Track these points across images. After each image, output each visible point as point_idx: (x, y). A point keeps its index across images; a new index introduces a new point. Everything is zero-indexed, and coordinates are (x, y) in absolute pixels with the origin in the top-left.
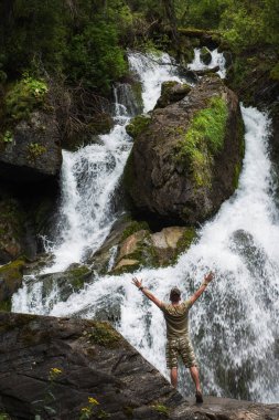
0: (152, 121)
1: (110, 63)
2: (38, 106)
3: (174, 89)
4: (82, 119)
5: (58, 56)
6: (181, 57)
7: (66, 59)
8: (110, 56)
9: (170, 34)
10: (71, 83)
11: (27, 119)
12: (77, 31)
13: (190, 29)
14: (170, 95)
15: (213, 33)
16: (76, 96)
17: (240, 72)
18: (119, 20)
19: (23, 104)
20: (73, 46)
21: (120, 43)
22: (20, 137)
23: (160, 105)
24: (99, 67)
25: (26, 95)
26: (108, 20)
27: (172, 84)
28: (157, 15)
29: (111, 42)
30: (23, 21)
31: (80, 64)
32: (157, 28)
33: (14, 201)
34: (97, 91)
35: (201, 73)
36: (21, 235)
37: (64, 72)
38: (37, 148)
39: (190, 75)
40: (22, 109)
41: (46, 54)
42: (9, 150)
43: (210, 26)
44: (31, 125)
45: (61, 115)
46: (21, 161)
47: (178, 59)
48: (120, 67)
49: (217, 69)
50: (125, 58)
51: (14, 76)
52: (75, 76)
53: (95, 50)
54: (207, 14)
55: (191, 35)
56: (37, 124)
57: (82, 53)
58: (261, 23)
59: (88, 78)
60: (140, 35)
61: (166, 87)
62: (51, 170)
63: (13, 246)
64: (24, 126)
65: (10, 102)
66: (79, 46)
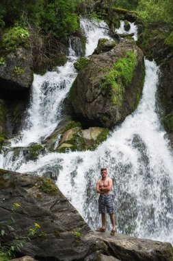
0: (90, 62)
1: (68, 24)
2: (22, 44)
3: (106, 44)
4: (48, 55)
5: (37, 15)
6: (112, 25)
7: (42, 18)
8: (69, 19)
9: (107, 10)
10: (43, 32)
11: (15, 51)
13: (119, 9)
14: (102, 47)
15: (133, 12)
16: (46, 41)
17: (146, 38)
19: (13, 42)
20: (47, 9)
21: (76, 12)
22: (9, 62)
23: (96, 52)
24: (62, 25)
25: (15, 37)
27: (104, 40)
29: (71, 10)
31: (50, 22)
32: (99, 5)
33: (1, 101)
34: (59, 39)
35: (123, 36)
36: (4, 122)
37: (40, 25)
38: (19, 70)
39: (116, 37)
40: (12, 45)
41: (30, 13)
42: (2, 69)
43: (132, 8)
44: (17, 56)
45: (35, 52)
46: (8, 77)
47: (110, 25)
48: (74, 27)
49: (133, 35)
50: (78, 21)
51: (9, 24)
52: (46, 29)
53: (60, 14)
55: (119, 12)
56: (20, 55)
57: (52, 15)
58: (162, 9)
59: (55, 31)
60: (88, 9)
61: (101, 42)
62: (26, 84)
64: (12, 56)
65: (5, 40)
66: (51, 11)
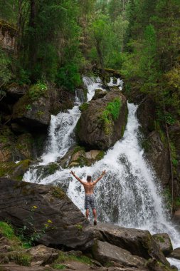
0: (90, 105)
1: (75, 80)
2: (42, 95)
3: (100, 93)
4: (60, 102)
5: (53, 75)
6: (105, 81)
7: (56, 77)
8: (75, 77)
9: (101, 70)
10: (57, 87)
11: (37, 100)
12: (62, 66)
13: (109, 69)
14: (98, 95)
15: (118, 72)
16: (59, 92)
17: (128, 88)
18: (80, 62)
19: (36, 94)
20: (59, 71)
21: (80, 72)
22: (34, 108)
23: (93, 99)
24: (70, 81)
25: (38, 90)
26: (75, 62)
27: (99, 90)
28: (96, 62)
29: (76, 71)
30: (40, 60)
31: (62, 79)
32: (95, 68)
33: (29, 134)
34: (68, 91)
35: (112, 87)
36: (31, 148)
37: (55, 82)
38: (41, 113)
39: (108, 88)
40: (36, 96)
41: (48, 74)
42: (29, 112)
43: (118, 69)
44: (39, 103)
45: (52, 100)
46: (33, 118)
47: (103, 80)
48: (79, 83)
49: (119, 86)
50: (81, 79)
51: (34, 82)
52: (59, 84)
53: (69, 74)
54: (117, 64)
55: (109, 72)
56: (42, 103)
57: (63, 75)
58: (138, 68)
59: (65, 85)
60: (88, 70)
61: (96, 91)
62: (46, 122)
63: (27, 153)
64: (36, 103)
65: (31, 92)
66: (63, 72)
